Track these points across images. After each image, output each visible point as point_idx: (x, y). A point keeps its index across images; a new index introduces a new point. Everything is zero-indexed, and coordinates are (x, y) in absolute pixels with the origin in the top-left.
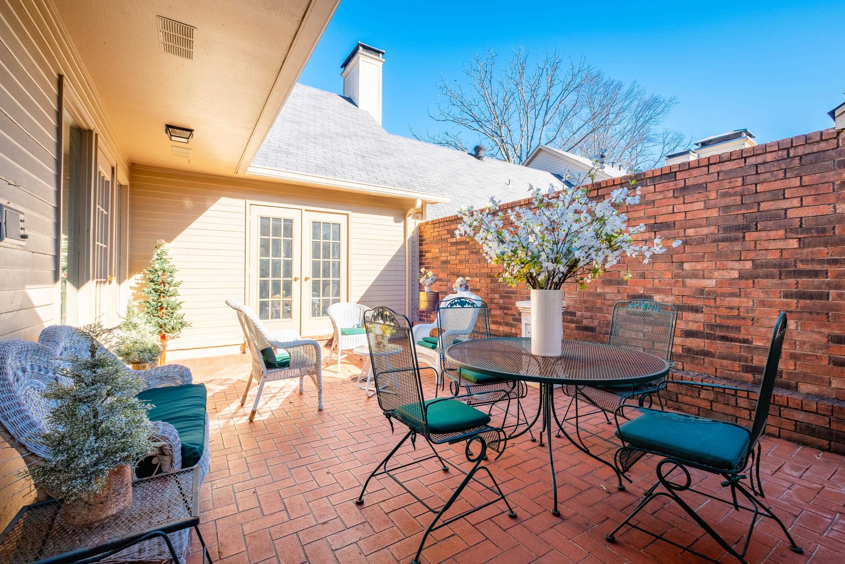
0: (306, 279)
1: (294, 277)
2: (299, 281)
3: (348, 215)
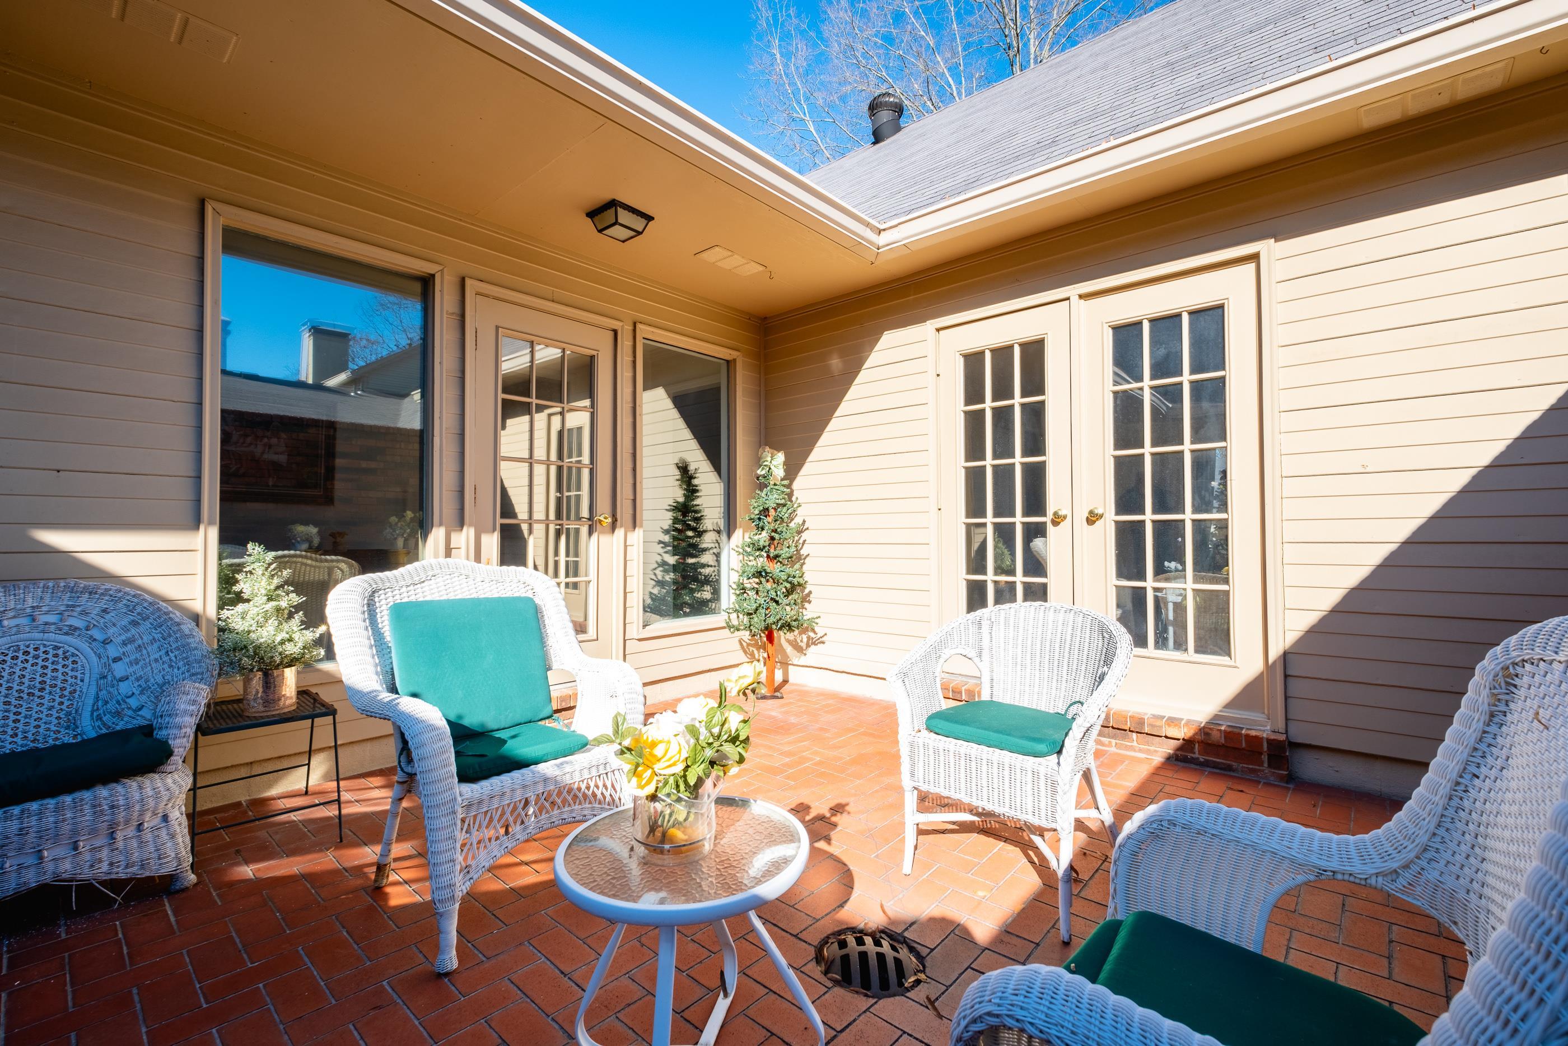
0: (1092, 518)
1: (1050, 512)
2: (1066, 525)
3: (1255, 257)
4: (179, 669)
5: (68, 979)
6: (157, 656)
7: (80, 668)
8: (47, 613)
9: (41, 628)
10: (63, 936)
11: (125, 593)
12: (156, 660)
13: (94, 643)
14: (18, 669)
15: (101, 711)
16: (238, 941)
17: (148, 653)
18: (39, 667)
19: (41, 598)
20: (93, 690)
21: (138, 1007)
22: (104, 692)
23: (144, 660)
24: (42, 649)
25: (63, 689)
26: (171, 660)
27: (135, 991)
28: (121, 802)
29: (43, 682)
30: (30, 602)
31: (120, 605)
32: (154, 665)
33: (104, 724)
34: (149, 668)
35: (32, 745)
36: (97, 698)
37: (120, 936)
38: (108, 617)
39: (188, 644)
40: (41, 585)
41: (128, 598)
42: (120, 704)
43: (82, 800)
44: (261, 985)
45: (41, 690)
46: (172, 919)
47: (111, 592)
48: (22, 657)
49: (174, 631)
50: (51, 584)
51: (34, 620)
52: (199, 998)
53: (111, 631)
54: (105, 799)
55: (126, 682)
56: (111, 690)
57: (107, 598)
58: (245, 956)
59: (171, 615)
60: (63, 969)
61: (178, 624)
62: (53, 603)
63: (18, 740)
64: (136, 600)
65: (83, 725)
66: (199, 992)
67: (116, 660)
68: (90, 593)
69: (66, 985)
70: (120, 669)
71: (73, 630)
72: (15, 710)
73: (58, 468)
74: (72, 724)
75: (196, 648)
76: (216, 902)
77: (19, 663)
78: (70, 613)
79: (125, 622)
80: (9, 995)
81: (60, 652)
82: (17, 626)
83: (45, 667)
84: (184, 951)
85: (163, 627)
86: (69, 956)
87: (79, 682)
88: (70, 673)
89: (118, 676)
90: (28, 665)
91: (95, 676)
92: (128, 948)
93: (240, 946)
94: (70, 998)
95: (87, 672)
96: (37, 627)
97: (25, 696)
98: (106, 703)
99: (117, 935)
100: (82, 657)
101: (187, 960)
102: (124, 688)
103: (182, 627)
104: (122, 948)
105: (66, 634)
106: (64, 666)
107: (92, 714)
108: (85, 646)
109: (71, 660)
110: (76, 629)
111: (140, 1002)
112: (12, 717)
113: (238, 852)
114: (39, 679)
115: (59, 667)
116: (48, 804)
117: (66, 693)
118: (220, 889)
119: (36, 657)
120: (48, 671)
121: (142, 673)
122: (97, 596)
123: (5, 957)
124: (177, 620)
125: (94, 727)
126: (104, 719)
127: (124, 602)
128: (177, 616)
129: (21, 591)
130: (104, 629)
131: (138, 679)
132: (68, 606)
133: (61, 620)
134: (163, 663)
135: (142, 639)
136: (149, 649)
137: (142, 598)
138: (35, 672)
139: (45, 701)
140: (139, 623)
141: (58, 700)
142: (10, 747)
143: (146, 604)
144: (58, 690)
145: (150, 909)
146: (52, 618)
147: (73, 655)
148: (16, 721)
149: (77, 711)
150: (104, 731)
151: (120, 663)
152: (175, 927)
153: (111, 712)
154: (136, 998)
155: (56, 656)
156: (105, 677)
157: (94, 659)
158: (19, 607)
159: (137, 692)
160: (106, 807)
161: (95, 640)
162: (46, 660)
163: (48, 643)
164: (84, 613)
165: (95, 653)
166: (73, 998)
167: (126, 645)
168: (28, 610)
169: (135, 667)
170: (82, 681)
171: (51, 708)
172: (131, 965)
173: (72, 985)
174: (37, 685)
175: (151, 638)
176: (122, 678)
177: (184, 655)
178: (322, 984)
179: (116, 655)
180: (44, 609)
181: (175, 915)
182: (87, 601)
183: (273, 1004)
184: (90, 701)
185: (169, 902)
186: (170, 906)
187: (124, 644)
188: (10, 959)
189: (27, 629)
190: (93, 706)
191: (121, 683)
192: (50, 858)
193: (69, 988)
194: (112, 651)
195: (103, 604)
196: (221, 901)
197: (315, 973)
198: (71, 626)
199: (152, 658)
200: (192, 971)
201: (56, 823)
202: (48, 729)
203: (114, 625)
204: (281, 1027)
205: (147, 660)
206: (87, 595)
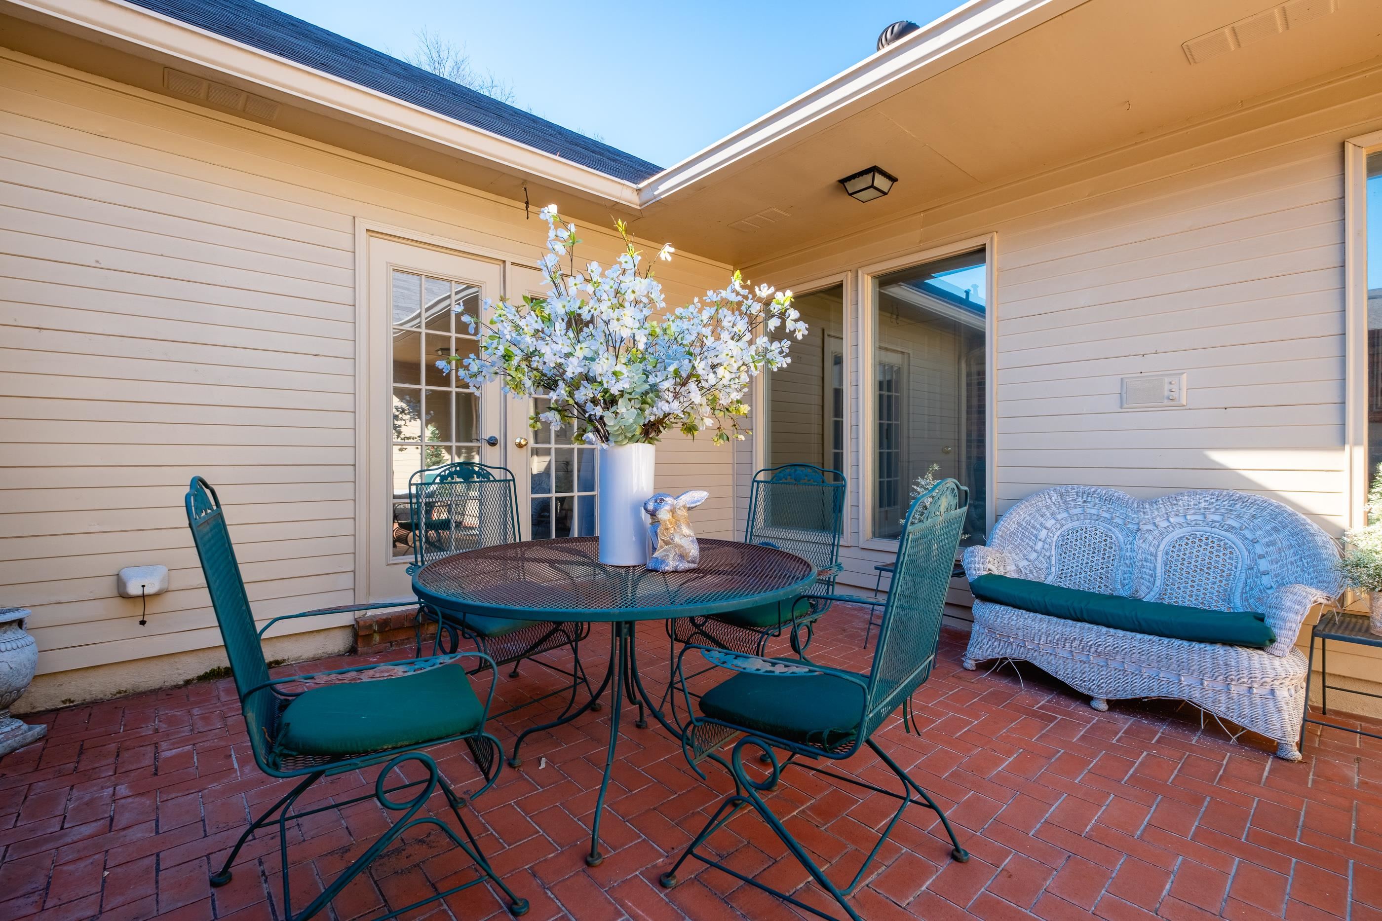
4: (1309, 574)
5: (1179, 766)
6: (1293, 559)
7: (1234, 558)
8: (1214, 513)
9: (1210, 524)
10: (1193, 742)
11: (1270, 504)
12: (1292, 563)
13: (1246, 541)
14: (1195, 550)
15: (1248, 595)
16: (1302, 819)
17: (1286, 556)
18: (1208, 551)
19: (1210, 502)
20: (1243, 577)
21: (1203, 809)
22: (1251, 580)
23: (1282, 561)
24: (1211, 539)
25: (1223, 571)
26: (1303, 565)
27: (1208, 799)
28: (1233, 664)
29: (1210, 563)
30: (1203, 504)
31: (1265, 514)
32: (1289, 567)
33: (1250, 606)
34: (1286, 568)
35: (1201, 606)
36: (1246, 583)
37: (1225, 762)
38: (1256, 521)
39: (1320, 554)
40: (1211, 493)
41: (1271, 508)
42: (1261, 593)
43: (1205, 650)
44: (1294, 860)
45: (1209, 568)
46: (1266, 774)
47: (1259, 502)
48: (1198, 543)
49: (1307, 541)
50: (1217, 493)
51: (1205, 518)
52: (1243, 833)
53: (1258, 533)
54: (1221, 656)
55: (1267, 576)
56: (1256, 580)
57: (1255, 507)
58: (1299, 833)
59: (1307, 527)
60: (1180, 760)
61: (1313, 535)
62: (1218, 507)
63: (1193, 599)
64: (1277, 511)
65: (1235, 601)
66: (1246, 829)
67: (1261, 557)
68: (1243, 501)
69: (1175, 769)
70: (1263, 565)
71: (1231, 528)
72: (1192, 579)
73: (1225, 406)
74: (1228, 599)
75: (1327, 559)
76: (1308, 783)
77: (1196, 547)
78: (1229, 515)
79: (1268, 528)
80: (1148, 755)
81: (1222, 543)
82: (1195, 520)
83: (1211, 553)
84: (1257, 799)
85: (1299, 536)
86: (1189, 755)
87: (1233, 568)
88: (1228, 561)
89: (1262, 570)
90: (1201, 549)
91: (1245, 566)
92: (1223, 772)
93: (1300, 823)
94: (1172, 777)
95: (1240, 562)
96: (1207, 523)
97: (1199, 571)
98: (1252, 589)
99: (1223, 760)
100: (1237, 550)
101: (1255, 805)
102: (1266, 580)
103: (1316, 538)
104: (1219, 770)
105: (1226, 530)
106: (1224, 554)
107: (1242, 596)
108: (1239, 542)
109: (1228, 551)
110: (1233, 528)
111: (1207, 807)
112: (1190, 583)
113: (1358, 760)
114: (1207, 560)
115: (1221, 554)
116: (1183, 644)
117: (1224, 574)
118: (1318, 776)
119: (1207, 544)
120: (1213, 556)
121: (1280, 571)
122: (1248, 504)
123: (1159, 734)
124: (1312, 531)
125: (1242, 606)
126: (1250, 601)
127: (1269, 511)
128: (1314, 527)
129: (1198, 496)
130: (1253, 531)
131: (1276, 576)
132: (1228, 510)
133: (1223, 520)
134: (1297, 567)
135: (1282, 543)
136: (1287, 553)
137: (1283, 509)
138: (1205, 555)
139: (1210, 577)
140: (1279, 530)
141: (1219, 578)
142: (1188, 603)
143: (1285, 515)
144: (1219, 571)
145: (1255, 758)
146: (1217, 518)
147: (1231, 547)
148: (1192, 586)
149: (1231, 590)
150: (1249, 610)
151: (1263, 560)
152: (1263, 780)
153: (1254, 597)
154: (1206, 804)
155: (1219, 546)
156: (1252, 569)
157: (1246, 553)
158: (1196, 507)
159: (1275, 586)
160: (1221, 663)
161: (1247, 538)
162: (1212, 547)
163: (1215, 536)
164: (1239, 516)
165: (1246, 549)
166: (1174, 779)
167: (1269, 546)
168: (1202, 510)
169: (1275, 566)
170: (1236, 568)
171: (1214, 583)
172: (1218, 783)
173: (1179, 771)
174: (1206, 564)
175: (1289, 543)
176: (1264, 572)
177: (1315, 563)
178: (1349, 899)
179: (1261, 553)
180: (1213, 510)
181: (1270, 773)
182: (1241, 508)
183: (1293, 879)
184: (1241, 585)
185: (1272, 762)
186: (1271, 765)
187: (1268, 545)
188: (1160, 737)
189: (1202, 524)
190: (1243, 589)
191: (1263, 577)
192: (1186, 683)
193: (1176, 772)
194: (1259, 549)
195: (1252, 511)
196: (1312, 785)
197: (1350, 888)
198: (1230, 525)
199: (1289, 560)
200: (1252, 814)
201: (1187, 659)
202: (1211, 598)
203: (1261, 529)
204: (1287, 897)
205: (1285, 562)
206: (1240, 503)
